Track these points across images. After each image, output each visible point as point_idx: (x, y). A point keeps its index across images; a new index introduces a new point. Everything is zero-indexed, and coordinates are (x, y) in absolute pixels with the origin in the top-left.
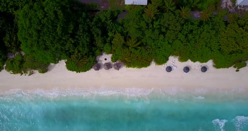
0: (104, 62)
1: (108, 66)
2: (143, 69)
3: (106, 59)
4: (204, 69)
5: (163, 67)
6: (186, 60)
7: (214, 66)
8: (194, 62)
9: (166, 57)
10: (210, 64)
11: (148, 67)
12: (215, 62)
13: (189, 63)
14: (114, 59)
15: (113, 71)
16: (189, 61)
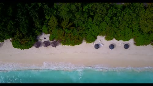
0: (43, 41)
1: (47, 44)
2: (76, 46)
3: (45, 38)
4: (127, 46)
5: (93, 44)
6: (111, 39)
7: (135, 44)
8: (118, 40)
9: (94, 36)
10: (131, 42)
11: (80, 45)
12: (135, 40)
13: (114, 41)
14: (52, 38)
15: (51, 48)
16: (114, 39)
